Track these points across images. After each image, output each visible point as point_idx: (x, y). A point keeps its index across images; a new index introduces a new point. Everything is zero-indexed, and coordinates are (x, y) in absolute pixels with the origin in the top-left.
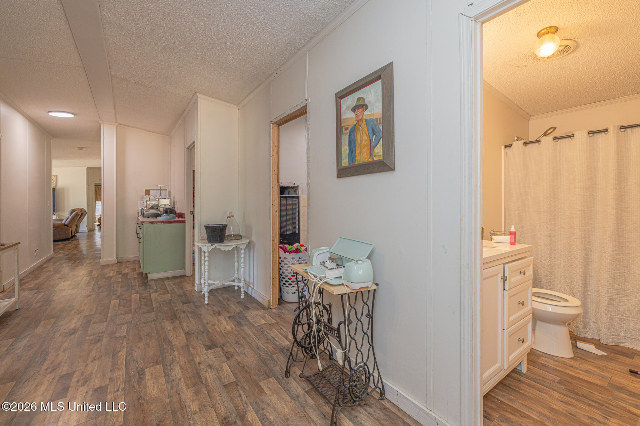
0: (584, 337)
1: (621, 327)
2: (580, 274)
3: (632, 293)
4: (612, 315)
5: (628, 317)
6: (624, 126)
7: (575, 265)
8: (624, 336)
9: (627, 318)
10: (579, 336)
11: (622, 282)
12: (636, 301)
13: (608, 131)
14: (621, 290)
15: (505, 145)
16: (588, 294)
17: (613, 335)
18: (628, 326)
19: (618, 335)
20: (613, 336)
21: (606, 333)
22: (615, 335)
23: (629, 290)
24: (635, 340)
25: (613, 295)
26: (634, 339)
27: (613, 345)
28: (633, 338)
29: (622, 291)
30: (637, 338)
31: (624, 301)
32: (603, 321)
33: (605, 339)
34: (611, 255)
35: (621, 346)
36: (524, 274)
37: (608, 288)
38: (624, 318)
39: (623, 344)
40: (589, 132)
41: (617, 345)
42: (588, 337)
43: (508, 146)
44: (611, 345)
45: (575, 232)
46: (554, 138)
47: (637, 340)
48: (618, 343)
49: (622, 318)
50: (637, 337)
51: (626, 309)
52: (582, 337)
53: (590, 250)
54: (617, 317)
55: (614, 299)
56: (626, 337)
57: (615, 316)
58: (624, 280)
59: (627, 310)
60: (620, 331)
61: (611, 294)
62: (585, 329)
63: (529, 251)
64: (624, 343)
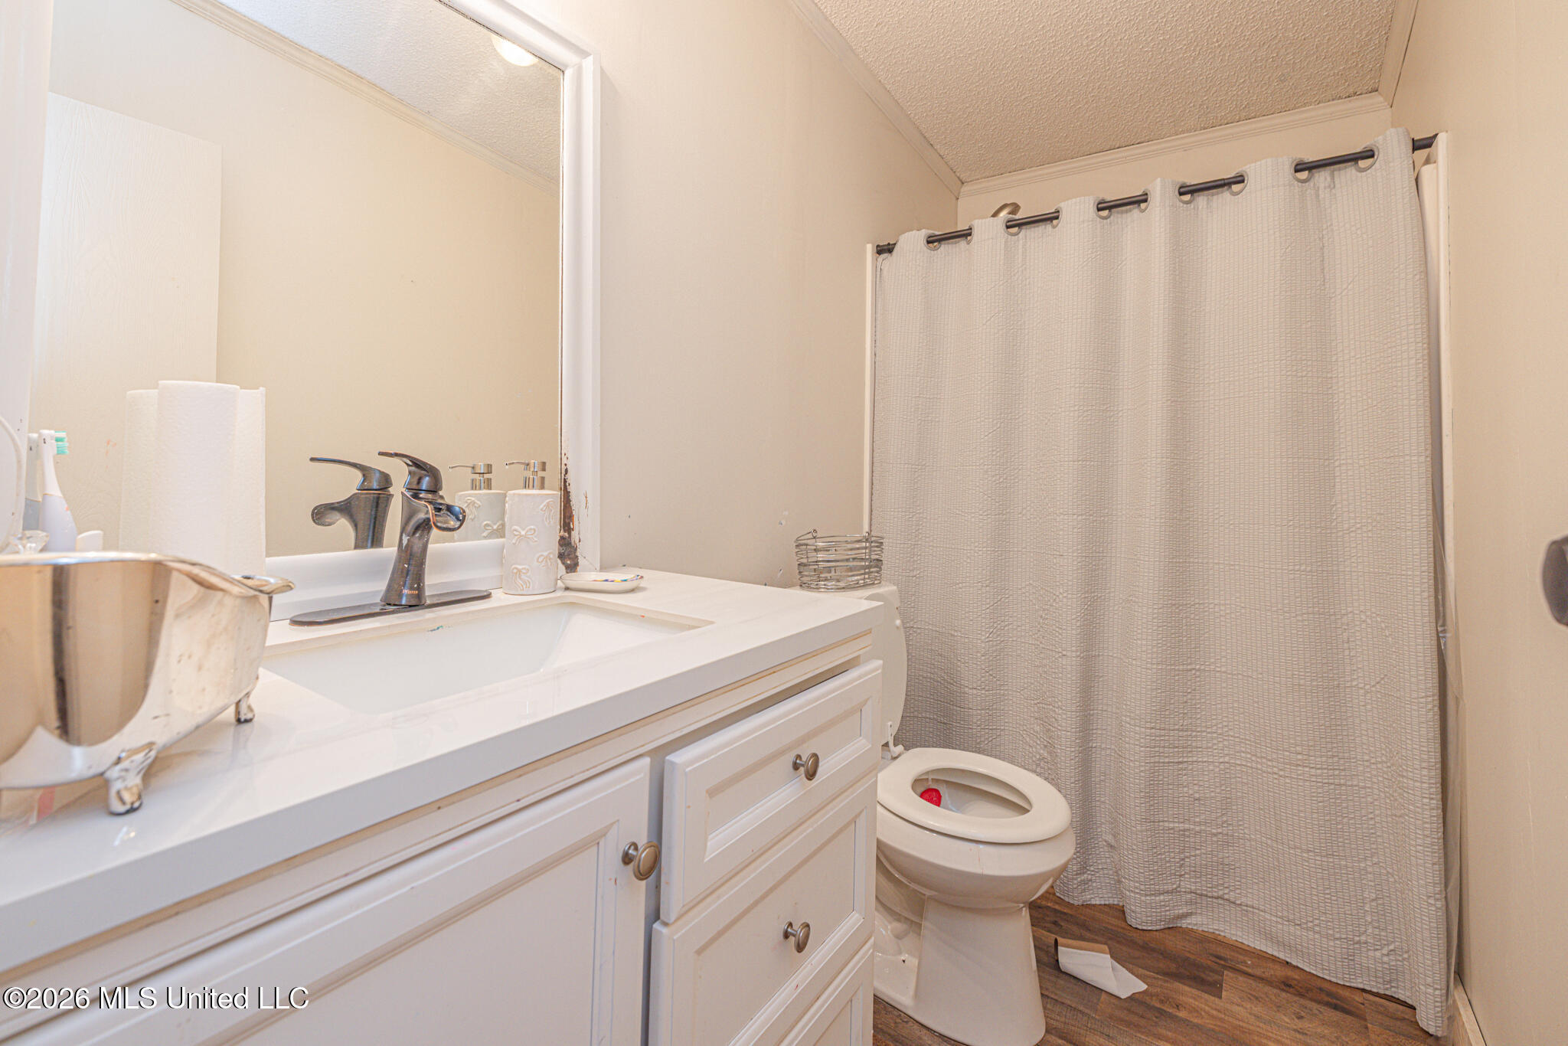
0: (1080, 903)
1: (1183, 859)
2: (1074, 678)
3: (1212, 738)
4: (1159, 822)
5: (1200, 824)
6: (1188, 184)
7: (1060, 650)
8: (1191, 892)
9: (1197, 828)
10: (1067, 899)
11: (1186, 702)
12: (1222, 767)
13: (1149, 199)
14: (1182, 730)
15: (878, 246)
16: (1094, 745)
17: (1160, 894)
18: (1200, 855)
19: (1176, 889)
20: (1162, 897)
21: (1142, 887)
22: (1167, 892)
23: (1204, 729)
24: (1221, 902)
25: (1161, 750)
26: (1217, 898)
27: (1162, 927)
28: (1215, 894)
29: (1185, 733)
30: (1226, 897)
31: (1190, 767)
32: (1135, 847)
33: (1138, 910)
34: (1156, 611)
35: (1184, 926)
36: (811, 775)
37: (1148, 725)
38: (1192, 827)
39: (1189, 921)
40: (1099, 204)
41: (1171, 926)
42: (1093, 902)
43: (885, 250)
44: (1154, 928)
45: (1061, 533)
46: (1008, 222)
47: (1227, 903)
48: (1173, 919)
49: (1184, 830)
50: (1226, 891)
51: (1197, 795)
52: (1076, 903)
53: (1099, 595)
54: (1171, 825)
55: (1164, 763)
56: (1195, 893)
57: (1166, 824)
58: (1189, 696)
59: (1198, 799)
60: (1181, 876)
61: (1155, 747)
62: (1084, 873)
63: (870, 631)
64: (1191, 914)
